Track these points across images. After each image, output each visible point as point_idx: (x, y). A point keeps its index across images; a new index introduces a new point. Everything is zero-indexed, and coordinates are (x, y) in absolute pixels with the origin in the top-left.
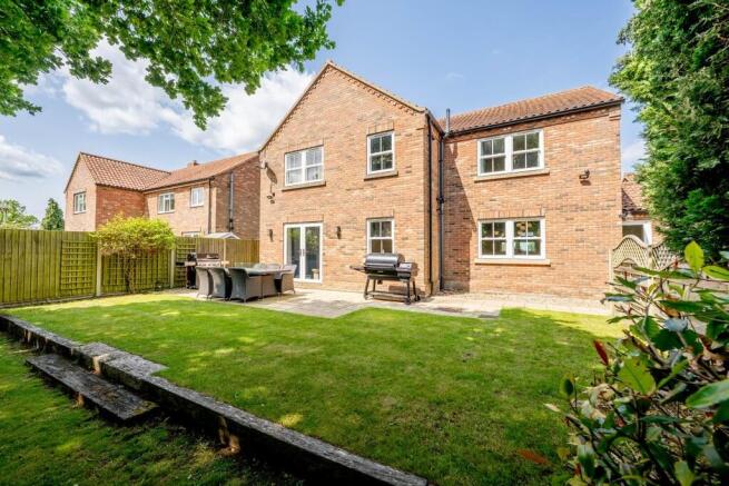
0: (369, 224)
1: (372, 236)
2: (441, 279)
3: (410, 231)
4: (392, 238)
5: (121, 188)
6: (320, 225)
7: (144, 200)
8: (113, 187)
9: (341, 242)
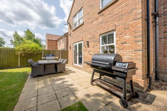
0: (101, 37)
1: (103, 44)
2: (156, 72)
3: (127, 37)
4: (114, 44)
5: (52, 40)
6: (82, 42)
7: (57, 43)
8: (51, 40)
9: (89, 49)
